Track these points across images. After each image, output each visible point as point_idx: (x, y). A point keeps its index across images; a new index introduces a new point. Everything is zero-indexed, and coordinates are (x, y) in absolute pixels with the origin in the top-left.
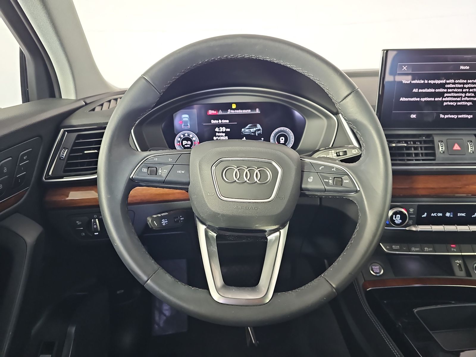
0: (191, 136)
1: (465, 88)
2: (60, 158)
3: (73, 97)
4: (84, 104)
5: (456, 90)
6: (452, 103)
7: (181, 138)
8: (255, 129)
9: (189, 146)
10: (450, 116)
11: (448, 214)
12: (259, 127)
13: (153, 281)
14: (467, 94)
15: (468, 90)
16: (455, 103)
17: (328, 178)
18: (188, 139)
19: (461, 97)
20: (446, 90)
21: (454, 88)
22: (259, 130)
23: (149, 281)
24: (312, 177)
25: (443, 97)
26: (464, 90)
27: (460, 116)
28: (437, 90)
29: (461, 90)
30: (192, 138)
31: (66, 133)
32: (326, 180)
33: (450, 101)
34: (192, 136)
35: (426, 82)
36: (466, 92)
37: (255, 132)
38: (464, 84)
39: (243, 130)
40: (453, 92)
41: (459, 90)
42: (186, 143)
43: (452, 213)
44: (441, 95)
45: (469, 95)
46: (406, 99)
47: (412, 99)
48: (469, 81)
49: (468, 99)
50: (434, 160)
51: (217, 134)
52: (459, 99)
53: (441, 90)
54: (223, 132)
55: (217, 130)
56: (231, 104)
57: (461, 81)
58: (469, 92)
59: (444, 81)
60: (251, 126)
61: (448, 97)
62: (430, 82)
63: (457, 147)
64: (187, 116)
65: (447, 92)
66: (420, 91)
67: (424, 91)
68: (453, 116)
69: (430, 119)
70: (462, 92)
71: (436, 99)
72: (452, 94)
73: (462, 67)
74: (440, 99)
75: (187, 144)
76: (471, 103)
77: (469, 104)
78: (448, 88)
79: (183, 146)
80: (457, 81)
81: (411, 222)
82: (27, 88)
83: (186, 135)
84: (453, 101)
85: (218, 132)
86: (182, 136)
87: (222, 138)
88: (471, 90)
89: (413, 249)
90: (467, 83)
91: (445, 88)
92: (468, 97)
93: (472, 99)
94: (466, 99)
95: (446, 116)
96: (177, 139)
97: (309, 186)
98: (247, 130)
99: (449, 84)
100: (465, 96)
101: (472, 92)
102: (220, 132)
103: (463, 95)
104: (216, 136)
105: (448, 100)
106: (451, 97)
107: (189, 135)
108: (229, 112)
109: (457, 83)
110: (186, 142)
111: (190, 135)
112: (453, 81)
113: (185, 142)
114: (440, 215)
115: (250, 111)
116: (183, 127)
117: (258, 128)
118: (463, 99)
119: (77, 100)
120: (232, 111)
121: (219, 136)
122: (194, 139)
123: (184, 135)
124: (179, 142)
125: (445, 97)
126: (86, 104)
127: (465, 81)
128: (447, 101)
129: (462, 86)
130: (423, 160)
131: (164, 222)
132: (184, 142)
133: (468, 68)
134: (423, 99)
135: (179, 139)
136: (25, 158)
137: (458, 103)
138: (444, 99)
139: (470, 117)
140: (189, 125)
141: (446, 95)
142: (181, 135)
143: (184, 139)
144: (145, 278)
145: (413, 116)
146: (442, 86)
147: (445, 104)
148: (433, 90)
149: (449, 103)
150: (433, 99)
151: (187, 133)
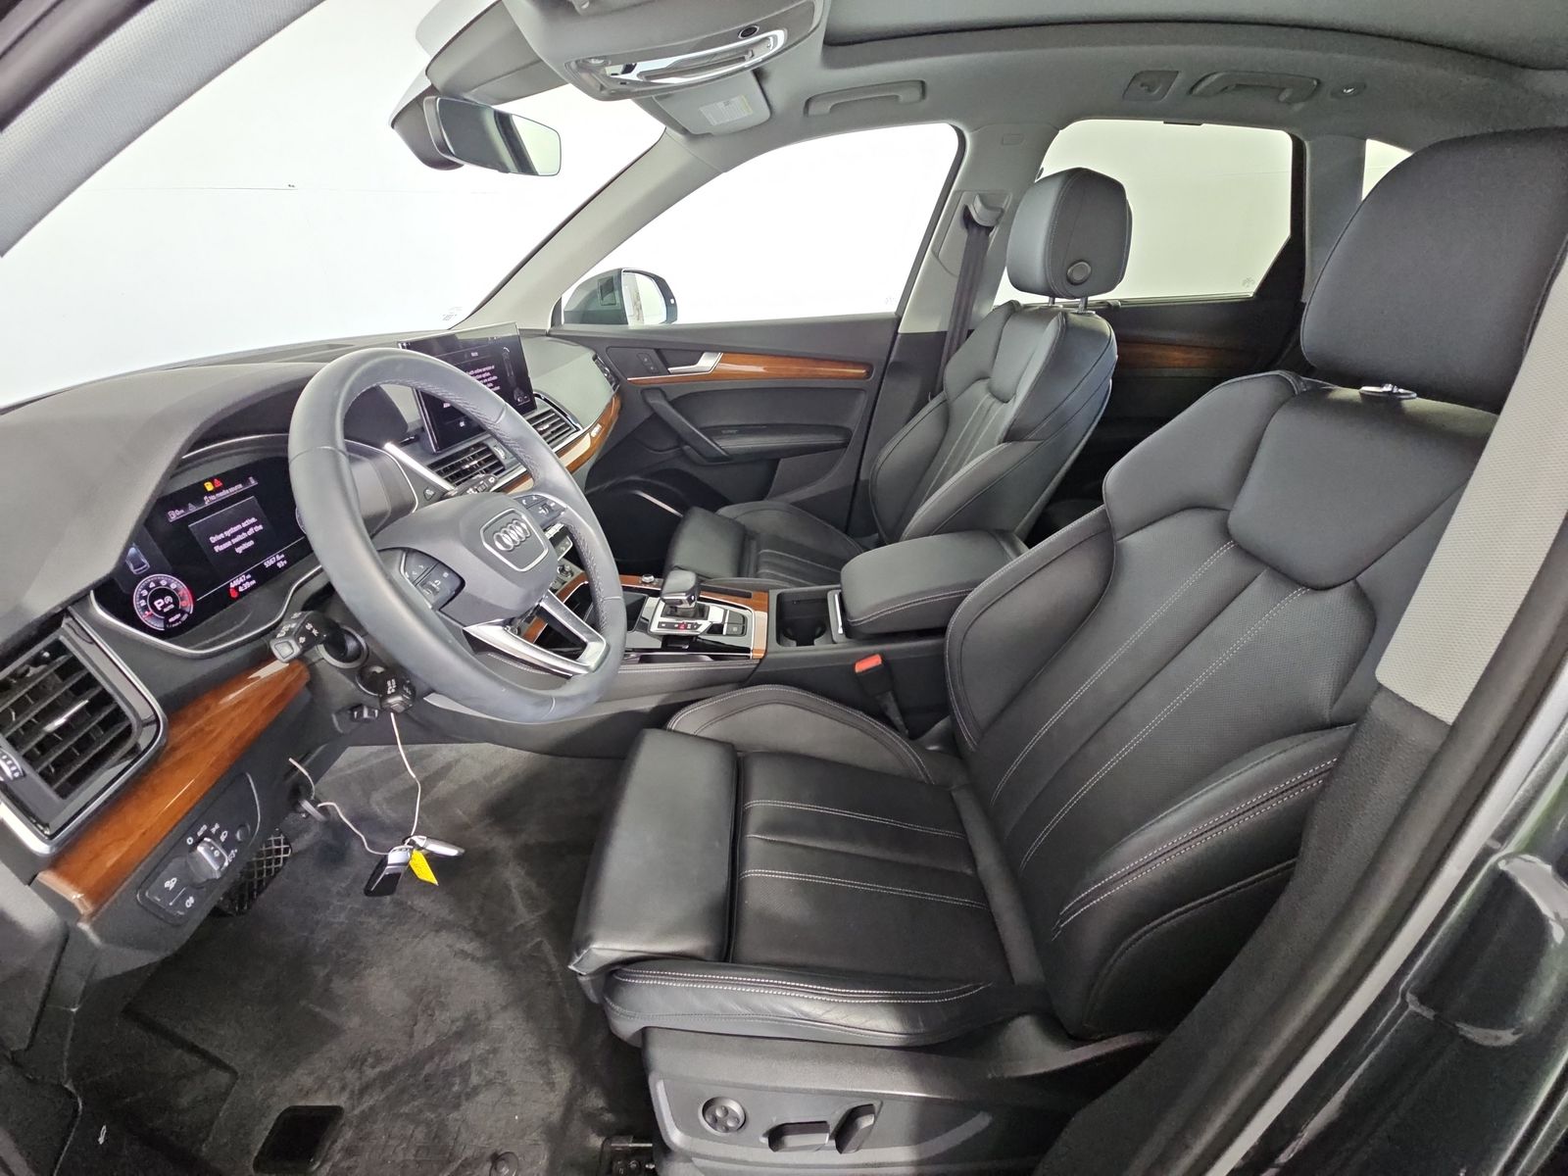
0: (163, 583)
7: (145, 598)
9: (172, 606)
18: (161, 593)
30: (168, 585)
34: (165, 583)
42: (162, 603)
56: (201, 484)
75: (165, 606)
79: (160, 613)
83: (152, 585)
86: (145, 593)
96: (138, 604)
107: (157, 583)
108: (208, 501)
110: (160, 600)
111: (161, 582)
113: (159, 604)
115: (240, 486)
116: (134, 571)
120: (213, 498)
122: (173, 586)
123: (148, 589)
124: (145, 608)
132: (156, 603)
133: (477, 354)
135: (143, 603)
140: (144, 561)
142: (140, 590)
143: (153, 598)
151: (150, 581)
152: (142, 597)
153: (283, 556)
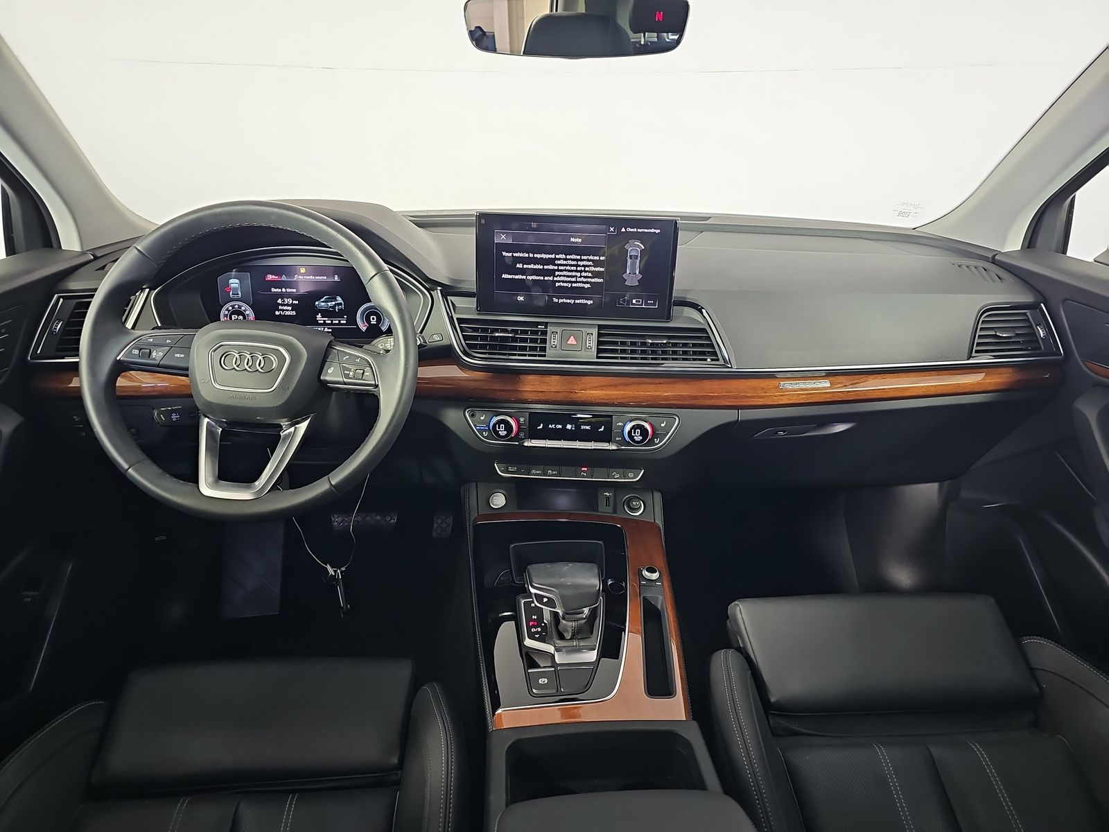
1: (580, 266)
2: (51, 332)
3: (76, 247)
4: (92, 257)
5: (568, 268)
6: (565, 285)
7: (229, 311)
8: (334, 303)
10: (565, 300)
11: (569, 427)
12: (339, 300)
13: (134, 470)
14: (583, 274)
15: (583, 269)
16: (570, 285)
17: (350, 370)
18: (239, 313)
19: (576, 276)
20: (556, 268)
21: (566, 265)
22: (340, 304)
23: (130, 470)
24: (332, 368)
25: (554, 276)
26: (579, 269)
27: (577, 301)
28: (546, 267)
29: (575, 268)
30: (245, 311)
31: (61, 300)
32: (347, 372)
33: (563, 282)
34: (244, 309)
35: (531, 255)
36: (581, 271)
37: (334, 307)
38: (577, 260)
39: (317, 303)
40: (565, 270)
41: (572, 268)
42: (236, 318)
43: (574, 425)
44: (552, 273)
45: (585, 274)
46: (510, 277)
47: (517, 277)
48: (583, 257)
49: (585, 280)
50: (544, 356)
51: (280, 307)
52: (574, 279)
53: (551, 267)
54: (288, 305)
55: (280, 301)
56: (298, 267)
57: (574, 257)
58: (586, 272)
59: (553, 256)
60: (328, 298)
61: (560, 276)
62: (535, 255)
63: (572, 341)
64: (237, 281)
65: (558, 270)
66: (525, 266)
67: (530, 266)
68: (568, 301)
69: (541, 303)
70: (577, 271)
71: (546, 278)
72: (565, 273)
73: (572, 240)
74: (551, 278)
76: (588, 286)
77: (587, 286)
78: (558, 265)
80: (568, 257)
81: (522, 435)
82: (12, 233)
83: (237, 306)
84: (566, 282)
85: (282, 305)
86: (230, 308)
87: (287, 313)
88: (587, 269)
89: (534, 471)
90: (581, 260)
91: (555, 265)
92: (585, 277)
93: (589, 280)
94: (582, 279)
95: (561, 301)
96: (224, 312)
97: (328, 378)
98: (323, 304)
99: (559, 259)
100: (581, 277)
101: (589, 272)
102: (285, 305)
103: (578, 274)
104: (279, 310)
105: (561, 280)
106: (564, 276)
107: (240, 307)
108: (297, 278)
109: (569, 259)
110: (236, 316)
111: (242, 308)
112: (564, 256)
114: (560, 426)
115: (325, 278)
116: (231, 296)
117: (338, 302)
118: (578, 279)
119: (83, 253)
120: (301, 277)
121: (283, 310)
122: (247, 313)
123: (233, 308)
124: (226, 315)
125: (557, 277)
126: (96, 258)
127: (579, 257)
128: (559, 281)
129: (575, 263)
130: (530, 355)
131: (174, 417)
132: (233, 316)
133: (580, 240)
134: (530, 278)
135: (226, 312)
136: (3, 331)
137: (574, 285)
138: (555, 279)
139: (590, 302)
140: (240, 293)
141: (557, 273)
142: (228, 306)
143: (233, 313)
144: (126, 466)
145: (521, 298)
146: (552, 262)
147: (557, 284)
148: (542, 267)
149: (562, 284)
150: (542, 278)
151: (237, 304)
152: (227, 310)
153: (330, 330)
